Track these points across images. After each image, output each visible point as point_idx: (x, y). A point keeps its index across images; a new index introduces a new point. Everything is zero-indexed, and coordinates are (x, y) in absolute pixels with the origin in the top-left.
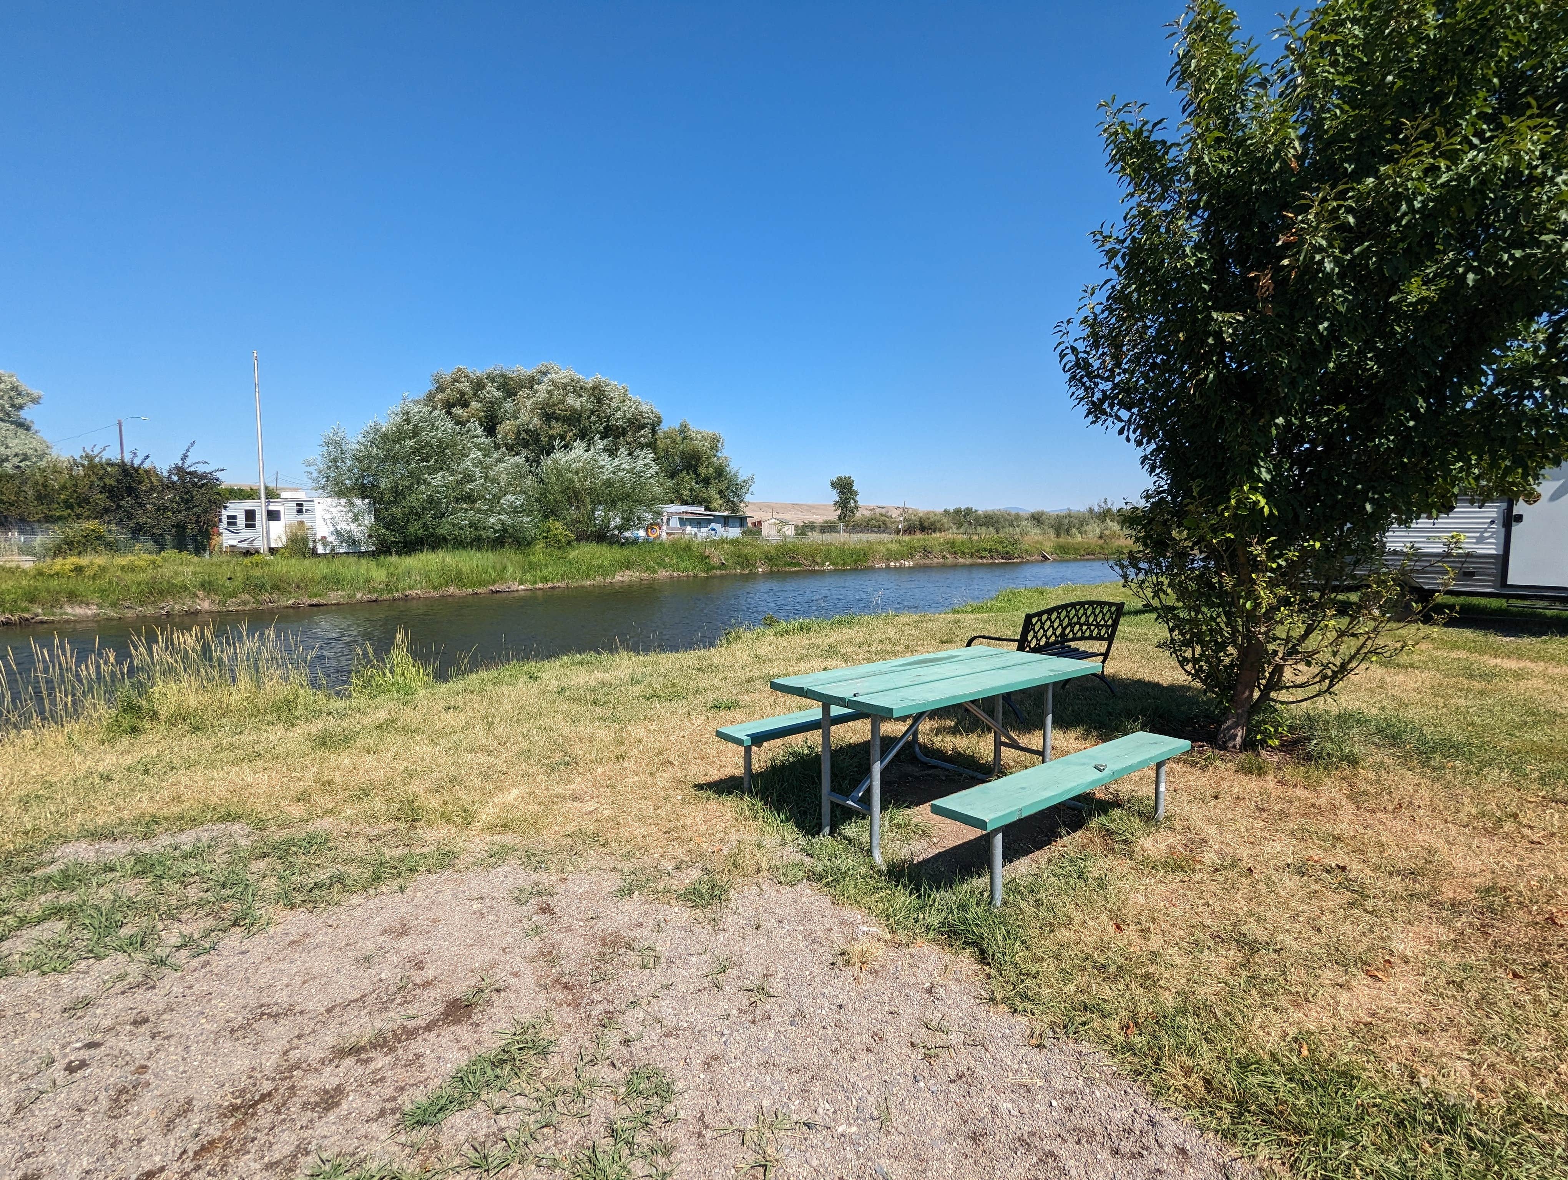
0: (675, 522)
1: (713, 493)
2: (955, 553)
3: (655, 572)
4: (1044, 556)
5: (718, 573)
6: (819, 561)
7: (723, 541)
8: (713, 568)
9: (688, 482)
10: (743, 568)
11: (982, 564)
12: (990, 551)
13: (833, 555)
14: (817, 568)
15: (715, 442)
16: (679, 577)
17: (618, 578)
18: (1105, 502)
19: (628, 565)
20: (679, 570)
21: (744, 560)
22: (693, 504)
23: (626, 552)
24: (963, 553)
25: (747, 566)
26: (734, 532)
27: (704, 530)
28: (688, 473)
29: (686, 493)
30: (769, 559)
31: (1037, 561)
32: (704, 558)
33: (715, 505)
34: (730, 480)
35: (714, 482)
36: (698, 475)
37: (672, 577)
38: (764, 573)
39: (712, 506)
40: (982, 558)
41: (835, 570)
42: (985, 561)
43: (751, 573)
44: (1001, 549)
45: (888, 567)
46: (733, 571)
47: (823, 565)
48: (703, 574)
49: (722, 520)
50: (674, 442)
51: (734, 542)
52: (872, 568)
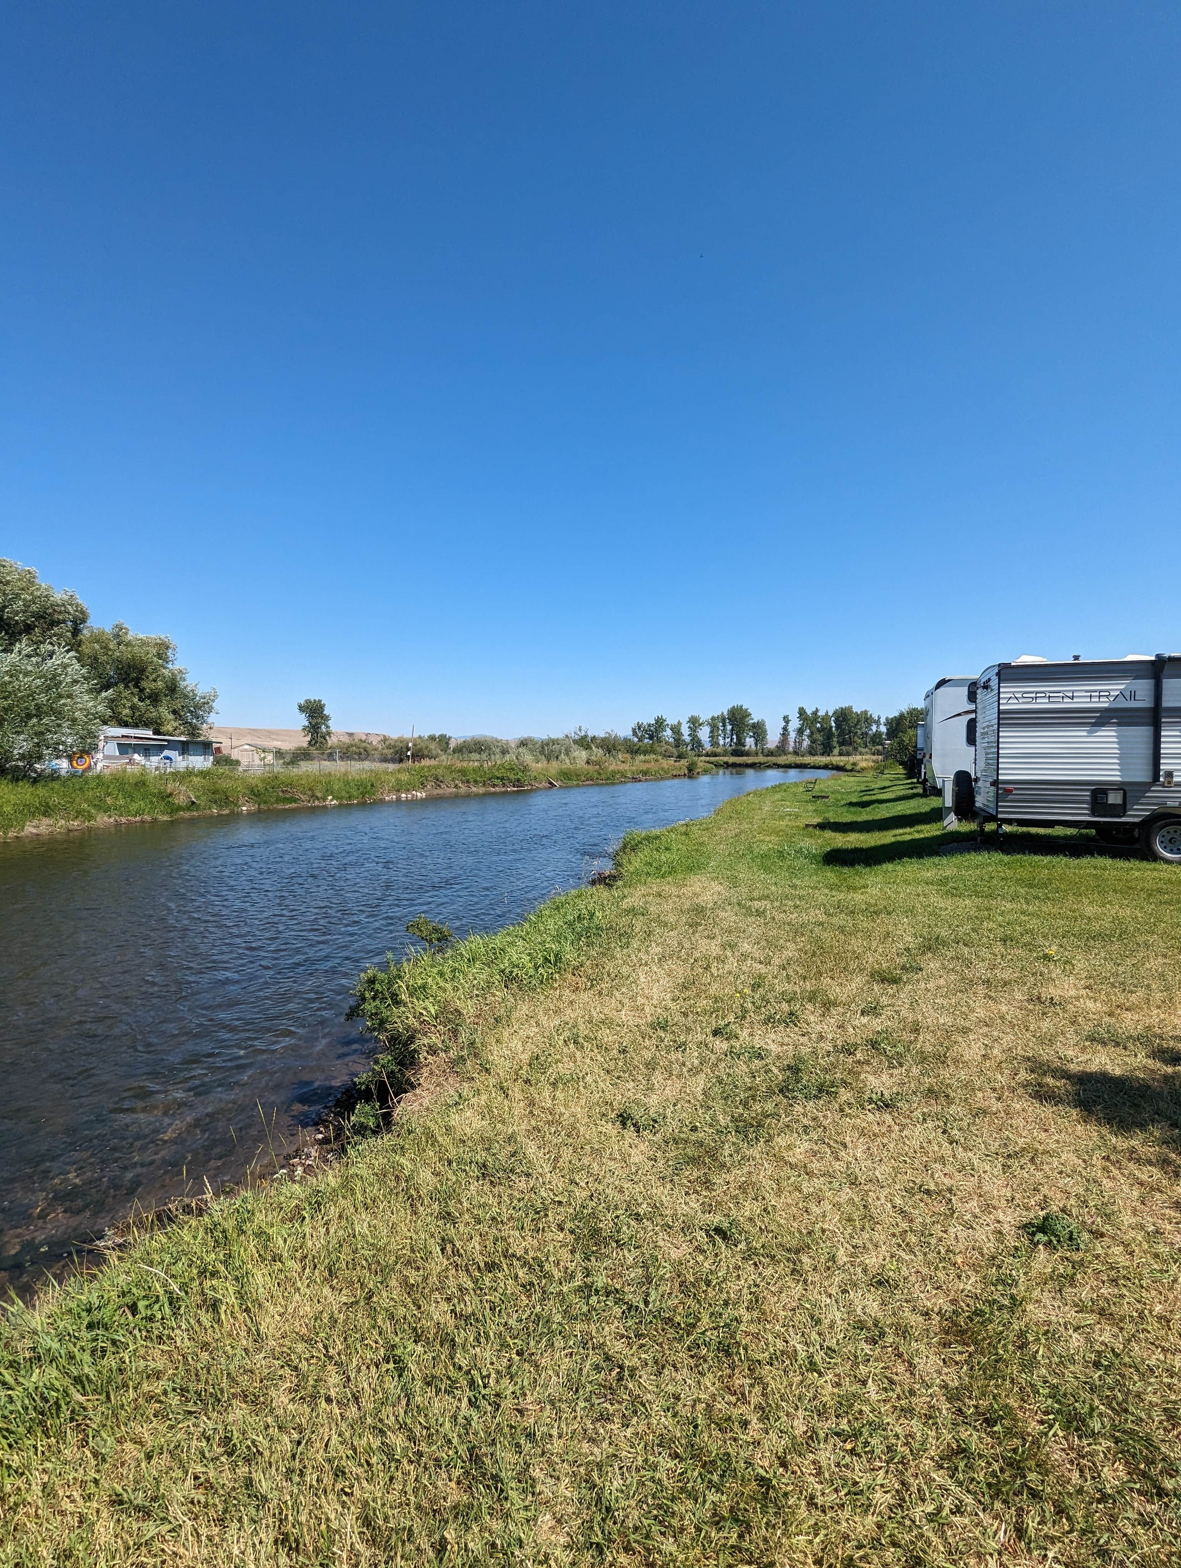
0: (112, 749)
1: (164, 711)
2: (468, 782)
3: (90, 817)
4: (551, 783)
5: (187, 815)
6: (319, 795)
7: (189, 773)
8: (179, 808)
9: (130, 699)
10: (221, 807)
11: (494, 794)
12: (502, 779)
13: (336, 787)
14: (317, 803)
15: (163, 649)
16: (129, 824)
17: (30, 829)
18: (580, 730)
19: (47, 810)
20: (129, 813)
21: (223, 798)
22: (136, 726)
23: (41, 791)
24: (476, 782)
25: (227, 804)
26: (200, 762)
27: (155, 759)
28: (127, 687)
29: (127, 711)
30: (255, 794)
31: (545, 788)
32: (165, 797)
33: (169, 728)
34: (186, 696)
35: (165, 701)
36: (142, 690)
37: (118, 825)
38: (250, 814)
39: (163, 729)
40: (494, 786)
41: (340, 805)
42: (497, 789)
43: (232, 812)
44: (512, 777)
45: (399, 799)
46: (208, 812)
47: (325, 799)
48: (166, 818)
49: (180, 746)
50: (106, 647)
51: (203, 774)
52: (382, 801)
